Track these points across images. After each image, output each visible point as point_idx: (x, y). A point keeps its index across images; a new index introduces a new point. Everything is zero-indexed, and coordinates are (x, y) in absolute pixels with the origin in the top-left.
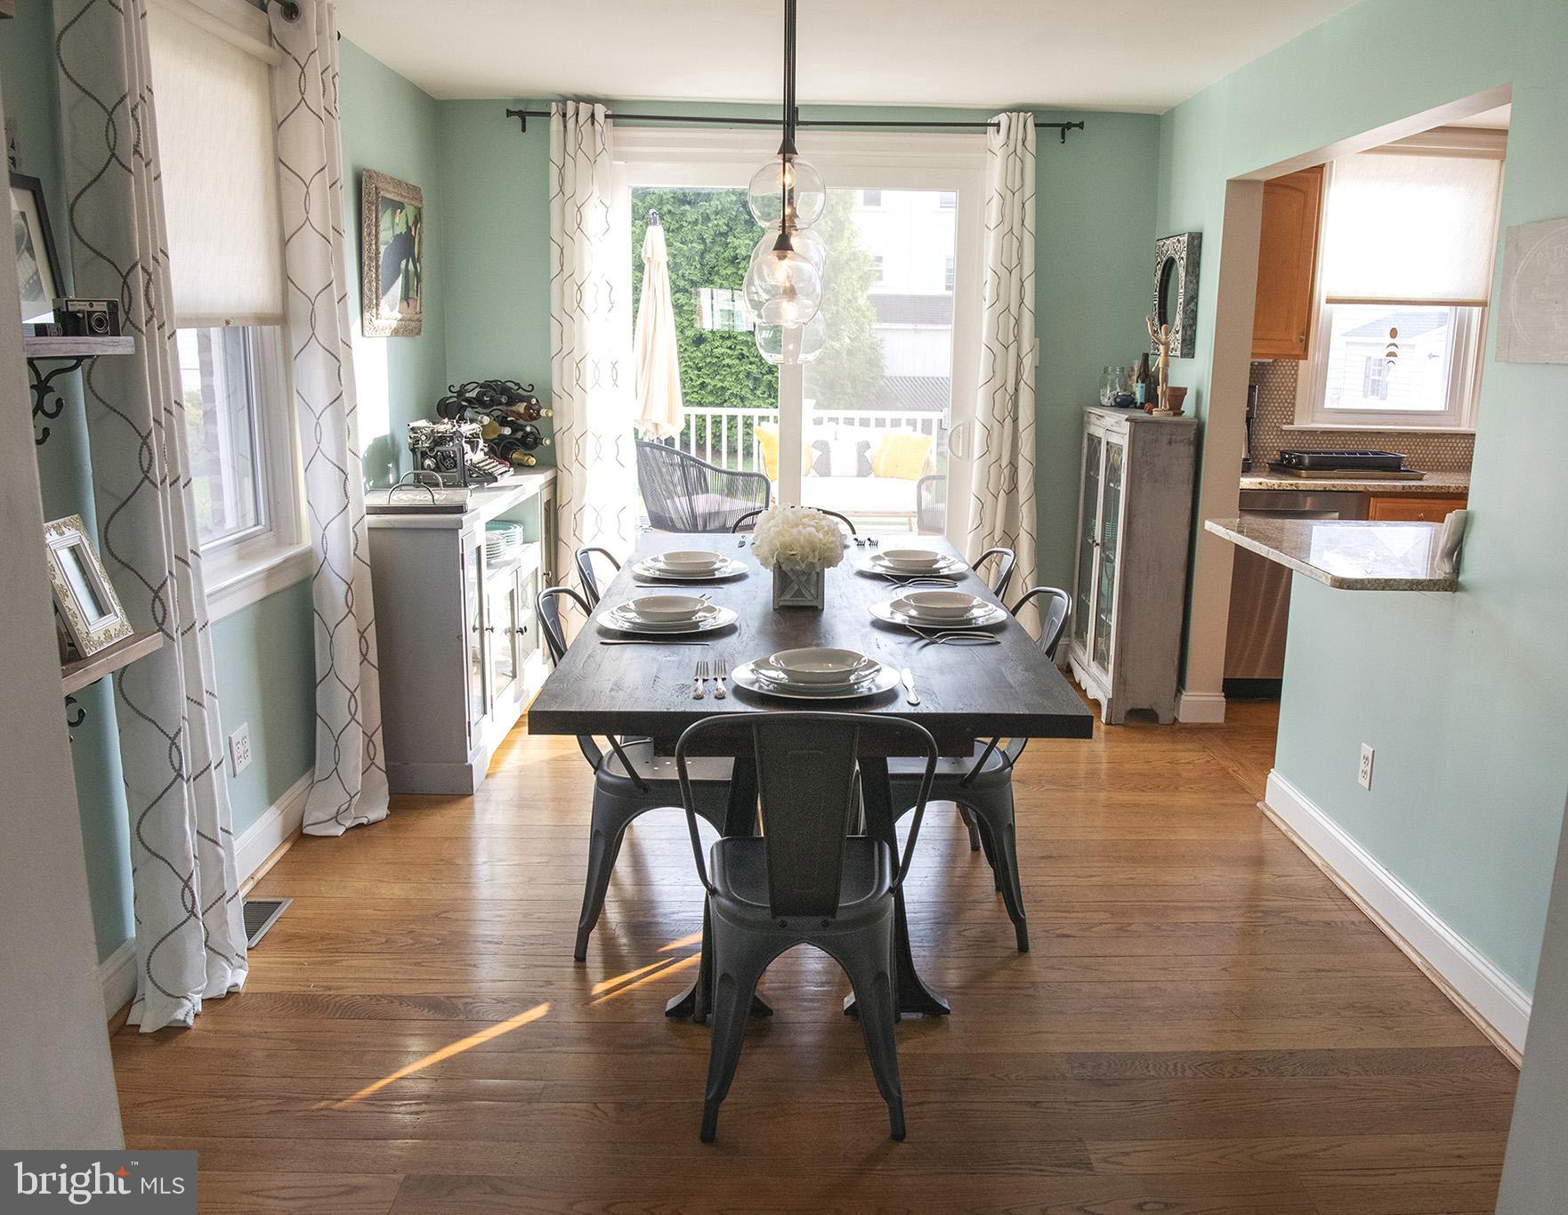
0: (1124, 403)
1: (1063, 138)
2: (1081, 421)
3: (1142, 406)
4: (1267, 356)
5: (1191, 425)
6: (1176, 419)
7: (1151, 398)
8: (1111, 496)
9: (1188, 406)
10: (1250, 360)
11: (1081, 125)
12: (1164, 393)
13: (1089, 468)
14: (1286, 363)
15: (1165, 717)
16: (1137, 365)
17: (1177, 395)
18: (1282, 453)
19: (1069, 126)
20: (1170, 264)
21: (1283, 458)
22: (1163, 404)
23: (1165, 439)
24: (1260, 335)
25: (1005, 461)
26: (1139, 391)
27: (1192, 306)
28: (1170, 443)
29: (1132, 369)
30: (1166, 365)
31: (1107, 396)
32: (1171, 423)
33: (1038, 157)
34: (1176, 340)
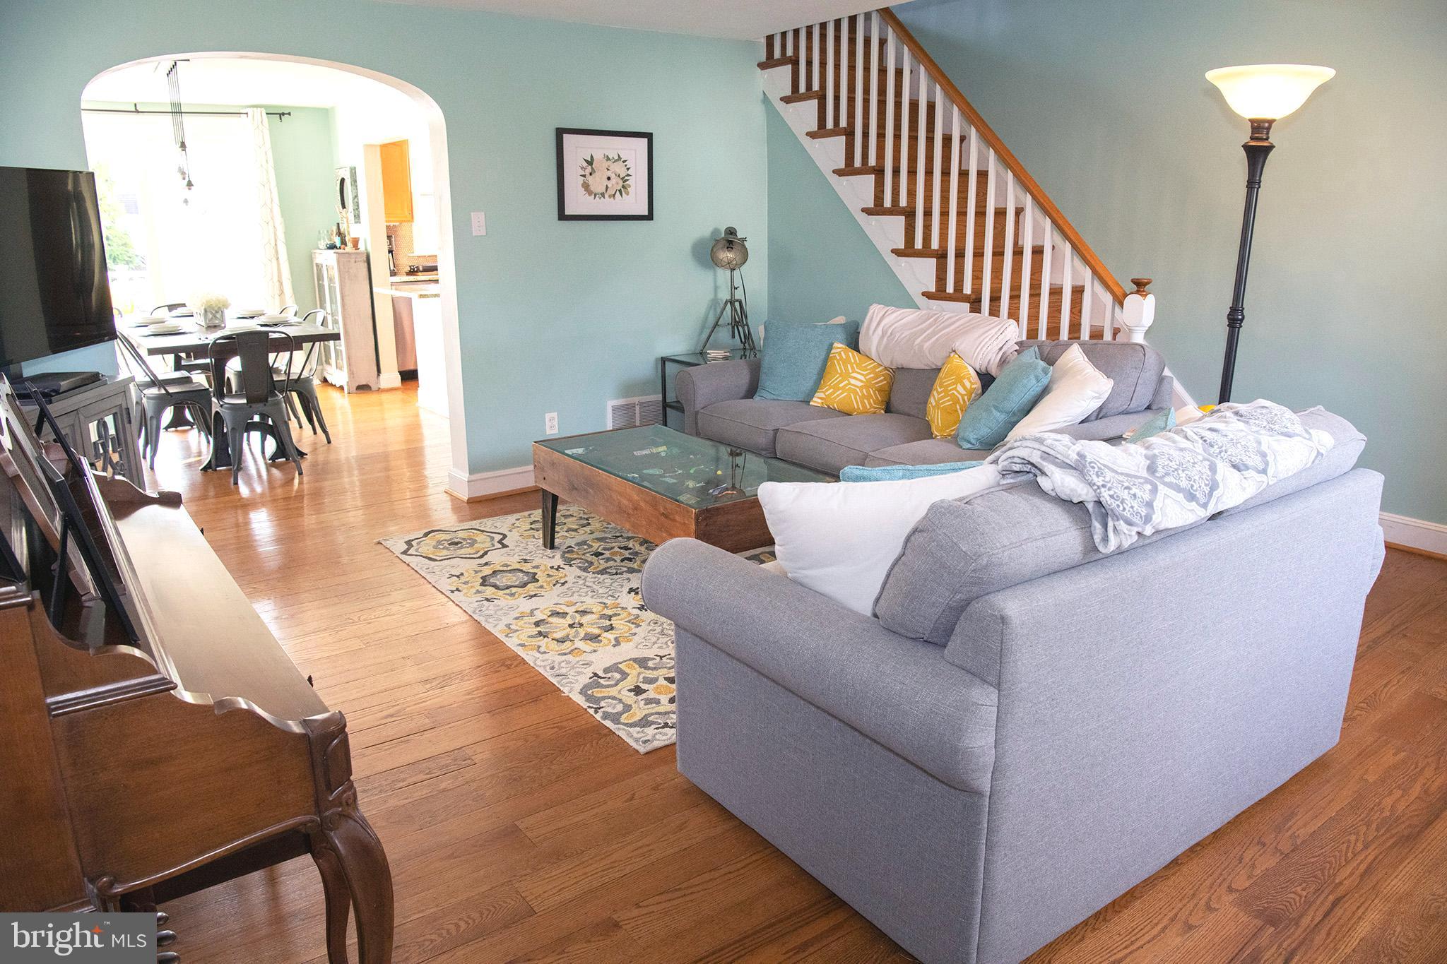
0: (332, 247)
1: (281, 119)
2: (311, 259)
3: (340, 248)
4: (396, 221)
5: (363, 253)
6: (357, 251)
7: (344, 243)
8: (331, 289)
9: (361, 246)
10: (386, 224)
11: (289, 114)
12: (349, 241)
13: (319, 280)
14: (405, 226)
15: (374, 387)
16: (335, 228)
17: (356, 243)
18: (410, 266)
19: (283, 114)
20: (342, 181)
21: (411, 269)
22: (350, 245)
23: (353, 261)
24: (389, 212)
25: (276, 279)
26: (337, 241)
27: (356, 200)
28: (356, 262)
29: (333, 231)
30: (348, 227)
31: (322, 244)
32: (355, 253)
33: (270, 130)
34: (351, 217)
